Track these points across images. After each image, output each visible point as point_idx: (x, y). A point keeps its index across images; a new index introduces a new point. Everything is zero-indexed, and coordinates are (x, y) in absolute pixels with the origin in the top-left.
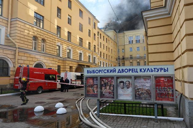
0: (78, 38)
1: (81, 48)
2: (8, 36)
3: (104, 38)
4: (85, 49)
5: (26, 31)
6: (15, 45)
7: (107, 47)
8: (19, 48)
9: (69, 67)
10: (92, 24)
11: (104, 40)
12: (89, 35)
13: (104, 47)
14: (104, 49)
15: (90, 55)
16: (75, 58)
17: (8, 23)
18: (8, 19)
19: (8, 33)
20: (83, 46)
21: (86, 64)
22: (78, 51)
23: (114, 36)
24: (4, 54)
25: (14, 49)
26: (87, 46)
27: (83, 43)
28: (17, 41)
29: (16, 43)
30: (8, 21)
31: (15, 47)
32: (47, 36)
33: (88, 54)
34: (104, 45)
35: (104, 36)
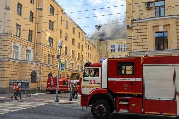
0: (72, 51)
1: (73, 59)
2: (35, 55)
3: (88, 47)
4: (76, 59)
5: (45, 52)
6: (40, 61)
7: (91, 55)
8: (43, 64)
9: (66, 75)
10: (81, 37)
11: (88, 49)
12: (79, 48)
13: (88, 55)
14: (88, 57)
15: (79, 64)
16: (69, 68)
17: (35, 46)
18: (35, 44)
19: (35, 53)
20: (75, 57)
21: (77, 73)
22: (71, 61)
23: (98, 43)
24: (35, 68)
25: (40, 64)
26: (77, 57)
27: (75, 55)
28: (41, 58)
29: (40, 60)
30: (35, 45)
31: (40, 63)
32: (55, 53)
33: (77, 63)
34: (88, 53)
35: (88, 45)
